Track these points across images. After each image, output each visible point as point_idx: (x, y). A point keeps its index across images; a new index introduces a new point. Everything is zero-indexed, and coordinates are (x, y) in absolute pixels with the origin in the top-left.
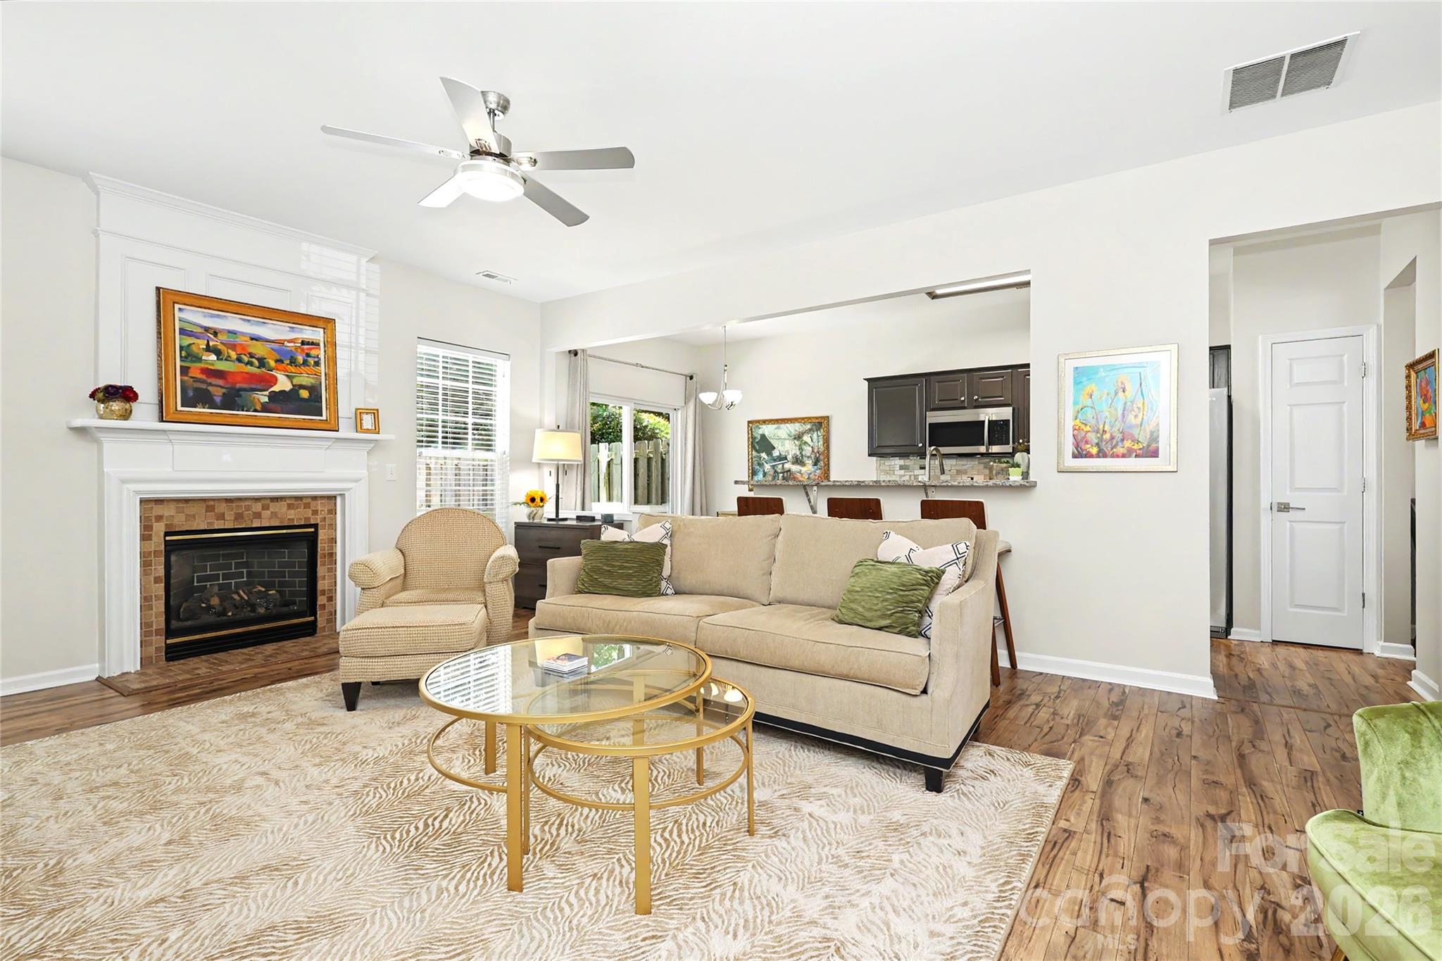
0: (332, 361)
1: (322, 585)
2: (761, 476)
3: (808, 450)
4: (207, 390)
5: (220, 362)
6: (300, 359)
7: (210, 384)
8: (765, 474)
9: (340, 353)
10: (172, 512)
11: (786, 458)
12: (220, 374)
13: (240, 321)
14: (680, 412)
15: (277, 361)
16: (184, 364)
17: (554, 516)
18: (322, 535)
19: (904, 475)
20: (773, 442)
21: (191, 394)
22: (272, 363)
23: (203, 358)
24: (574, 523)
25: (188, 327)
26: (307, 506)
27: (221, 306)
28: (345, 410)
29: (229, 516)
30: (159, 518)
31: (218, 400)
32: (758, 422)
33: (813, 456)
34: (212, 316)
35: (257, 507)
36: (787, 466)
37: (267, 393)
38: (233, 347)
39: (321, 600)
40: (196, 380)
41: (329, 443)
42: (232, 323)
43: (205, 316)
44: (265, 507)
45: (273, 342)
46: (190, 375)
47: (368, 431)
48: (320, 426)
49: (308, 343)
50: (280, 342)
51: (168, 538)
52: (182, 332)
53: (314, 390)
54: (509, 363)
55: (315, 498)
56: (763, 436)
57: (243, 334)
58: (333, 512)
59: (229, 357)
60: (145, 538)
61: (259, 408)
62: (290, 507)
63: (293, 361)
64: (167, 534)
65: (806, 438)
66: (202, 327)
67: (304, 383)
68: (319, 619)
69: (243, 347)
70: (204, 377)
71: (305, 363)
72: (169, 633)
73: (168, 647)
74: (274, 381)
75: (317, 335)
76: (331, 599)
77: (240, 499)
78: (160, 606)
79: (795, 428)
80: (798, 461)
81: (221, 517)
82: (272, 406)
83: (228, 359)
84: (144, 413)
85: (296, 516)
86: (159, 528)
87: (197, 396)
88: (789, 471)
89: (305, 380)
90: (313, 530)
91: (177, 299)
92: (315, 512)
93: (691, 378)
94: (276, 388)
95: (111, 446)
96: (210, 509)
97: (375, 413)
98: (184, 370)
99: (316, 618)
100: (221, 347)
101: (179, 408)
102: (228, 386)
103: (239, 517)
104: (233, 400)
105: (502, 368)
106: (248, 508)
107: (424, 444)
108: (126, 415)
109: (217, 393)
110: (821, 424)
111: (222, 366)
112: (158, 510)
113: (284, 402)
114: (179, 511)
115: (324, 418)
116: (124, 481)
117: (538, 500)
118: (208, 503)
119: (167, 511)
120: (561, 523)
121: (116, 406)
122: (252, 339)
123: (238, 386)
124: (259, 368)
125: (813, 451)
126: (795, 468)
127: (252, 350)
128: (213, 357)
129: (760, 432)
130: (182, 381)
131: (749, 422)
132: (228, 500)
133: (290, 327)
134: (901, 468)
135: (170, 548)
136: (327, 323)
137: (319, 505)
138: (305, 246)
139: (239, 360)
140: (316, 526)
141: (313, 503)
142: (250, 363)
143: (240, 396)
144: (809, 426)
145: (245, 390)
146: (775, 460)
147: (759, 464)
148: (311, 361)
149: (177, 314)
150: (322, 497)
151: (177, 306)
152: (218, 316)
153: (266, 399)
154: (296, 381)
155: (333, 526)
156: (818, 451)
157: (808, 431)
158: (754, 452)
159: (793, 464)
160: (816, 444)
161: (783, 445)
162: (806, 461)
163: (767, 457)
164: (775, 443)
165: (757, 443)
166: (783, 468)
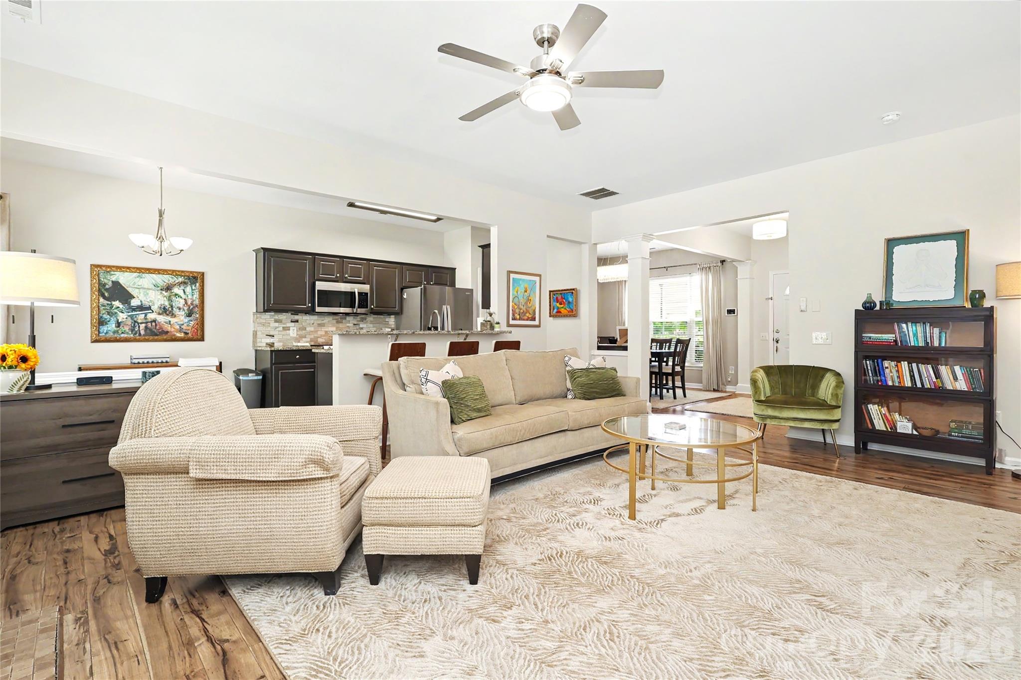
2: (114, 325)
3: (179, 302)
8: (118, 324)
11: (149, 308)
19: (278, 327)
20: (130, 290)
33: (186, 308)
36: (151, 316)
56: (116, 284)
65: (176, 290)
79: (167, 279)
80: (165, 311)
88: (154, 321)
110: (196, 279)
125: (186, 303)
126: (162, 319)
129: (114, 278)
131: (94, 266)
134: (276, 321)
144: (181, 279)
146: (134, 310)
147: (109, 313)
156: (192, 304)
157: (180, 284)
158: (102, 300)
159: (159, 314)
160: (190, 297)
161: (146, 295)
162: (176, 311)
163: (121, 306)
164: (133, 292)
165: (107, 290)
166: (145, 318)
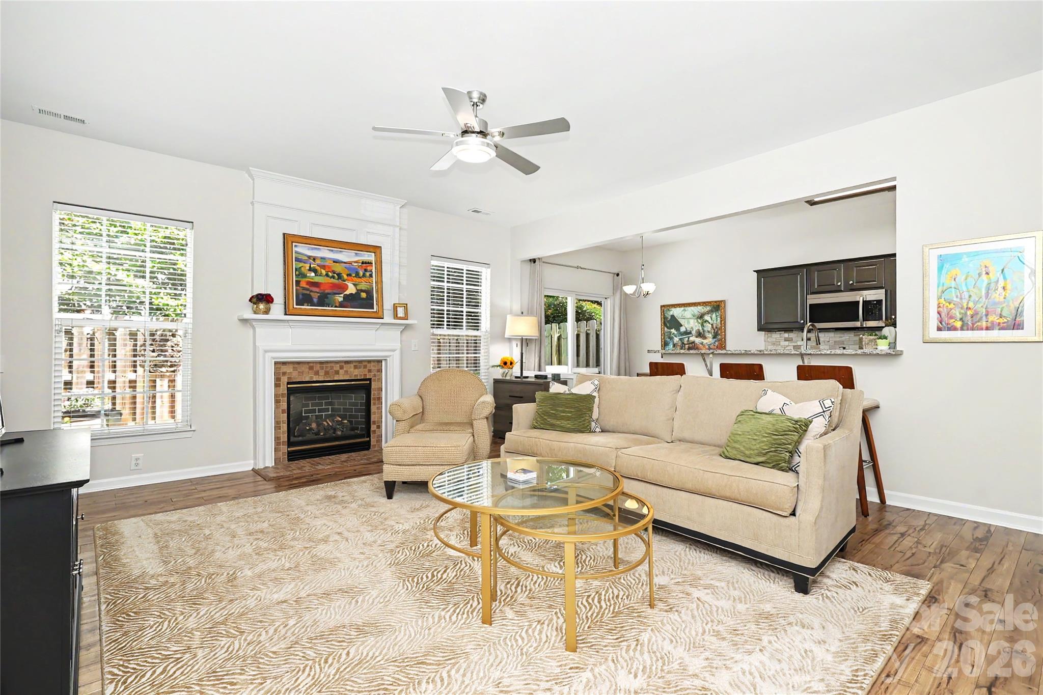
0: (380, 272)
1: (373, 418)
2: (672, 346)
3: (708, 327)
4: (309, 295)
5: (317, 277)
6: (361, 274)
7: (311, 291)
8: (674, 345)
9: (384, 268)
10: (292, 370)
11: (691, 333)
12: (317, 284)
13: (328, 251)
14: (609, 300)
15: (348, 275)
16: (297, 279)
17: (519, 375)
18: (374, 385)
19: (789, 346)
20: (680, 321)
21: (301, 297)
22: (345, 277)
23: (308, 275)
24: (533, 380)
25: (300, 257)
26: (365, 367)
27: (316, 242)
28: (388, 305)
29: (322, 373)
30: (284, 374)
31: (315, 300)
32: (669, 306)
33: (713, 331)
34: (313, 249)
35: (337, 367)
36: (692, 339)
37: (342, 295)
38: (323, 267)
39: (373, 427)
40: (304, 289)
41: (378, 327)
42: (324, 253)
43: (309, 249)
44: (342, 368)
45: (345, 263)
46: (301, 286)
47: (401, 318)
48: (373, 315)
49: (366, 263)
50: (350, 263)
51: (289, 386)
52: (297, 259)
53: (369, 293)
54: (489, 270)
55: (369, 361)
56: (673, 316)
57: (329, 258)
58: (380, 371)
59: (321, 273)
60: (277, 385)
61: (337, 305)
62: (355, 367)
63: (357, 275)
64: (288, 383)
65: (707, 318)
66: (306, 255)
67: (363, 288)
68: (372, 439)
69: (329, 267)
70: (308, 287)
71: (364, 275)
72: (290, 444)
73: (289, 453)
74: (346, 287)
75: (370, 257)
76: (379, 427)
77: (327, 362)
78: (284, 427)
79: (700, 309)
80: (700, 335)
81: (317, 373)
82: (345, 303)
83: (321, 275)
84: (277, 309)
85: (357, 373)
86: (285, 380)
87: (304, 299)
88: (694, 342)
89: (363, 286)
90: (368, 382)
91: (294, 239)
92: (370, 371)
93: (618, 275)
94: (347, 292)
95: (261, 330)
96: (311, 368)
97: (405, 306)
98: (298, 283)
99: (370, 439)
100: (318, 268)
101: (295, 306)
102: (322, 291)
103: (327, 373)
104: (324, 300)
105: (486, 274)
106: (332, 368)
107: (435, 326)
108: (267, 312)
109: (315, 297)
110: (717, 307)
111: (318, 279)
112: (284, 369)
113: (352, 300)
114: (295, 369)
115: (375, 310)
116: (266, 351)
117: (509, 363)
118: (310, 365)
119: (289, 369)
120: (524, 380)
121: (262, 306)
122: (334, 262)
123: (326, 291)
124: (338, 279)
125: (712, 327)
126: (698, 340)
127: (334, 269)
128: (313, 274)
129: (671, 313)
130: (296, 290)
131: (661, 307)
132: (321, 363)
133: (356, 254)
134: (786, 340)
135: (291, 392)
136: (377, 250)
137: (371, 366)
138: (363, 200)
139: (327, 275)
140: (370, 380)
141: (369, 365)
142: (333, 277)
143: (327, 298)
144: (708, 308)
145: (330, 294)
146: (682, 335)
147: (670, 338)
148: (368, 274)
149: (294, 249)
150: (374, 361)
151: (294, 244)
152: (316, 249)
153: (342, 299)
154: (358, 287)
155: (380, 380)
156: (716, 328)
157: (708, 313)
158: (666, 329)
159: (697, 337)
160: (715, 322)
161: (688, 323)
162: (707, 335)
163: (676, 333)
164: (682, 321)
165: (668, 321)
166: (688, 340)
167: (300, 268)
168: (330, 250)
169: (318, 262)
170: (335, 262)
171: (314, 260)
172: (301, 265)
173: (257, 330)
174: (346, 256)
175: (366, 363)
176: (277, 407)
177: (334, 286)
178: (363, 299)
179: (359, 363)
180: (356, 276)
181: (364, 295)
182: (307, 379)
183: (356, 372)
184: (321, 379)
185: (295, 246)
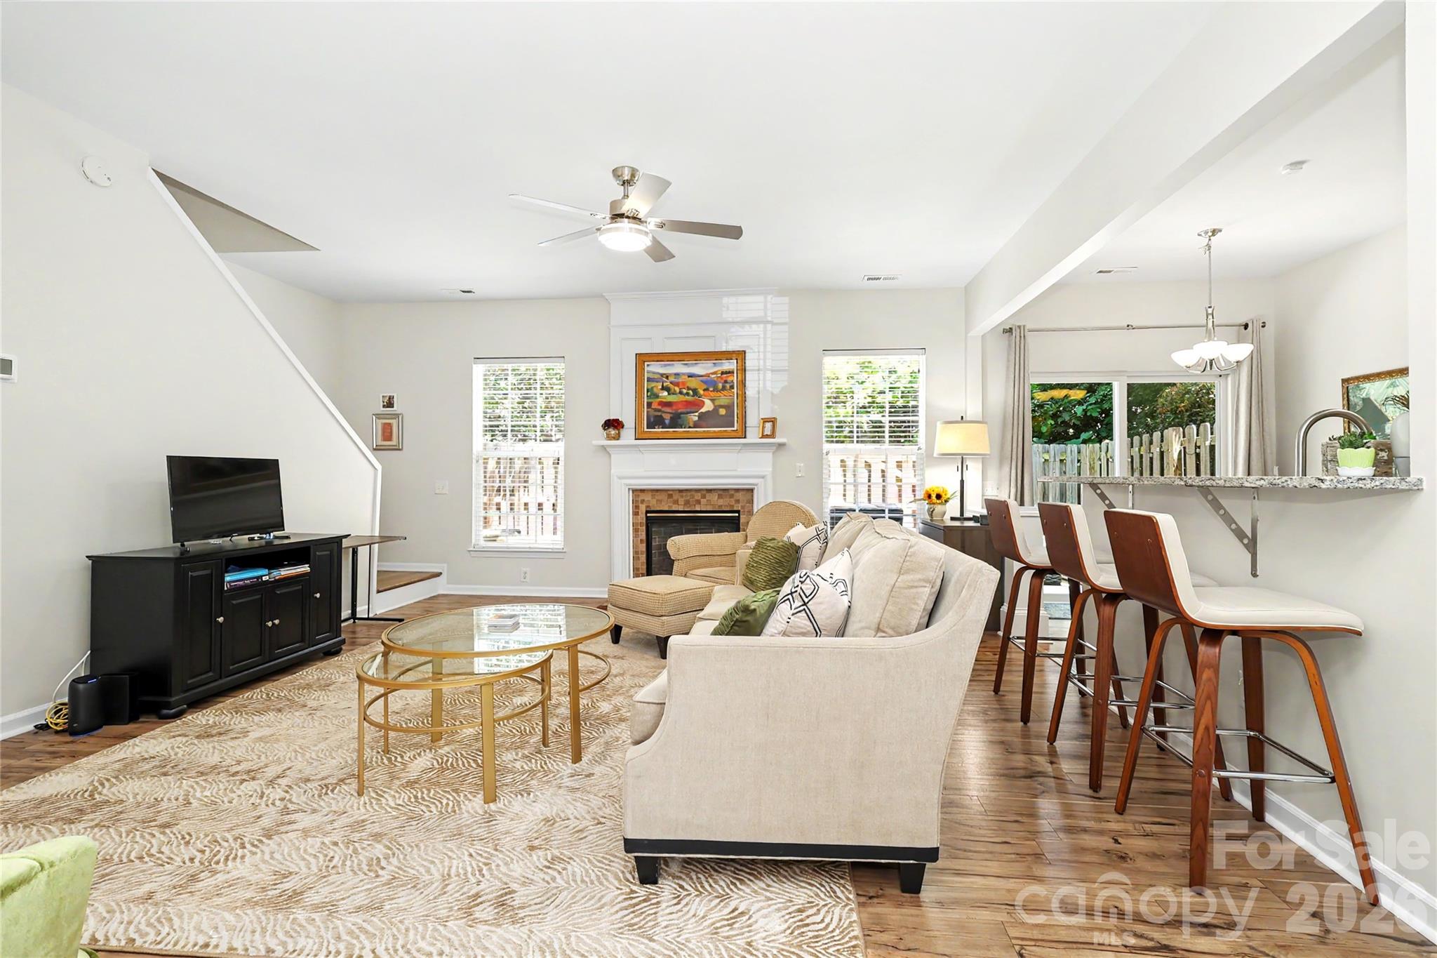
0: (743, 384)
5: (669, 396)
7: (663, 412)
9: (750, 376)
10: (650, 499)
12: (669, 404)
13: (682, 366)
15: (704, 390)
16: (650, 400)
17: (958, 515)
18: (741, 518)
21: (652, 420)
22: (701, 392)
23: (660, 394)
25: (651, 376)
26: (732, 496)
27: (670, 358)
28: (753, 420)
29: (681, 501)
30: (643, 501)
31: (667, 422)
34: (666, 365)
35: (698, 496)
37: (697, 414)
38: (677, 384)
40: (656, 410)
41: (741, 448)
43: (663, 367)
44: (704, 497)
45: (702, 376)
46: (652, 407)
47: (767, 436)
48: (732, 435)
49: (726, 373)
50: (708, 375)
51: (644, 515)
52: (649, 380)
53: (729, 408)
55: (737, 490)
57: (684, 374)
58: (751, 501)
59: (675, 390)
60: (636, 514)
61: (692, 426)
62: (720, 497)
63: (715, 388)
64: (647, 512)
66: (658, 373)
67: (722, 404)
69: (684, 383)
70: (660, 407)
71: (724, 388)
74: (702, 404)
75: (732, 365)
77: (687, 490)
78: (643, 558)
81: (676, 502)
82: (701, 423)
83: (674, 393)
84: (628, 435)
85: (723, 503)
86: (643, 508)
87: (655, 422)
89: (723, 400)
90: (736, 514)
91: (647, 359)
92: (738, 501)
94: (703, 410)
95: (615, 457)
96: (670, 496)
97: (773, 421)
98: (649, 405)
100: (671, 386)
101: (645, 430)
102: (672, 411)
103: (687, 503)
104: (676, 421)
105: (921, 364)
106: (693, 497)
108: (618, 437)
109: (667, 418)
111: (672, 398)
112: (643, 496)
113: (708, 419)
114: (653, 497)
115: (735, 429)
116: (620, 478)
117: (934, 496)
118: (669, 493)
119: (647, 497)
121: (613, 432)
122: (689, 377)
123: (679, 411)
124: (693, 396)
127: (689, 384)
128: (666, 393)
130: (648, 412)
131: (1344, 381)
132: (681, 491)
133: (714, 363)
135: (649, 521)
136: (740, 355)
137: (739, 496)
138: (725, 300)
139: (681, 393)
140: (738, 512)
141: (737, 494)
142: (688, 394)
143: (680, 418)
145: (684, 413)
148: (728, 386)
149: (646, 369)
150: (743, 490)
151: (646, 363)
152: (669, 365)
153: (696, 418)
154: (717, 403)
167: (652, 388)
168: (686, 364)
169: (672, 379)
170: (691, 376)
171: (667, 377)
172: (653, 384)
173: (612, 456)
174: (701, 369)
175: (733, 492)
176: (636, 536)
177: (688, 403)
178: (722, 416)
179: (723, 493)
180: (713, 391)
181: (722, 412)
182: (666, 508)
183: (721, 502)
184: (681, 508)
185: (648, 365)
